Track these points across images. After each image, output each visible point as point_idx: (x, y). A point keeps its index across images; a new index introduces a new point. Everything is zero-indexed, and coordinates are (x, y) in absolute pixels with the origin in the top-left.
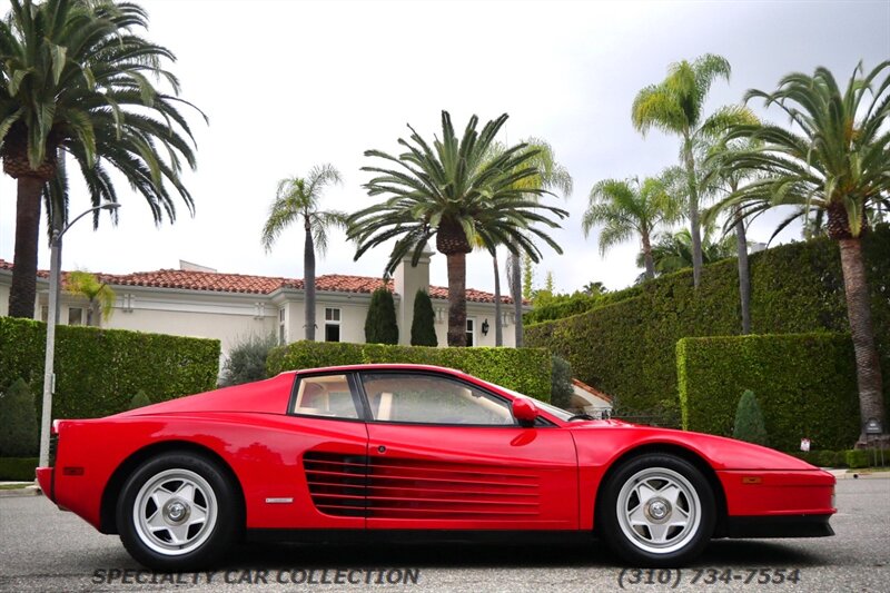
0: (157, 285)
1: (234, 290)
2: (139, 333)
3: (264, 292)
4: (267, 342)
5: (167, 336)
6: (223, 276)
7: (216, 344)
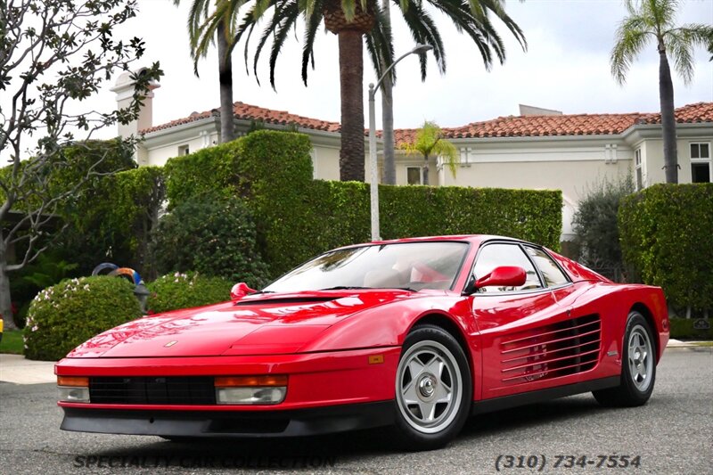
0: (495, 135)
1: (581, 133)
2: (471, 189)
3: (615, 132)
4: (622, 189)
5: (501, 190)
6: (568, 118)
7: (557, 195)
